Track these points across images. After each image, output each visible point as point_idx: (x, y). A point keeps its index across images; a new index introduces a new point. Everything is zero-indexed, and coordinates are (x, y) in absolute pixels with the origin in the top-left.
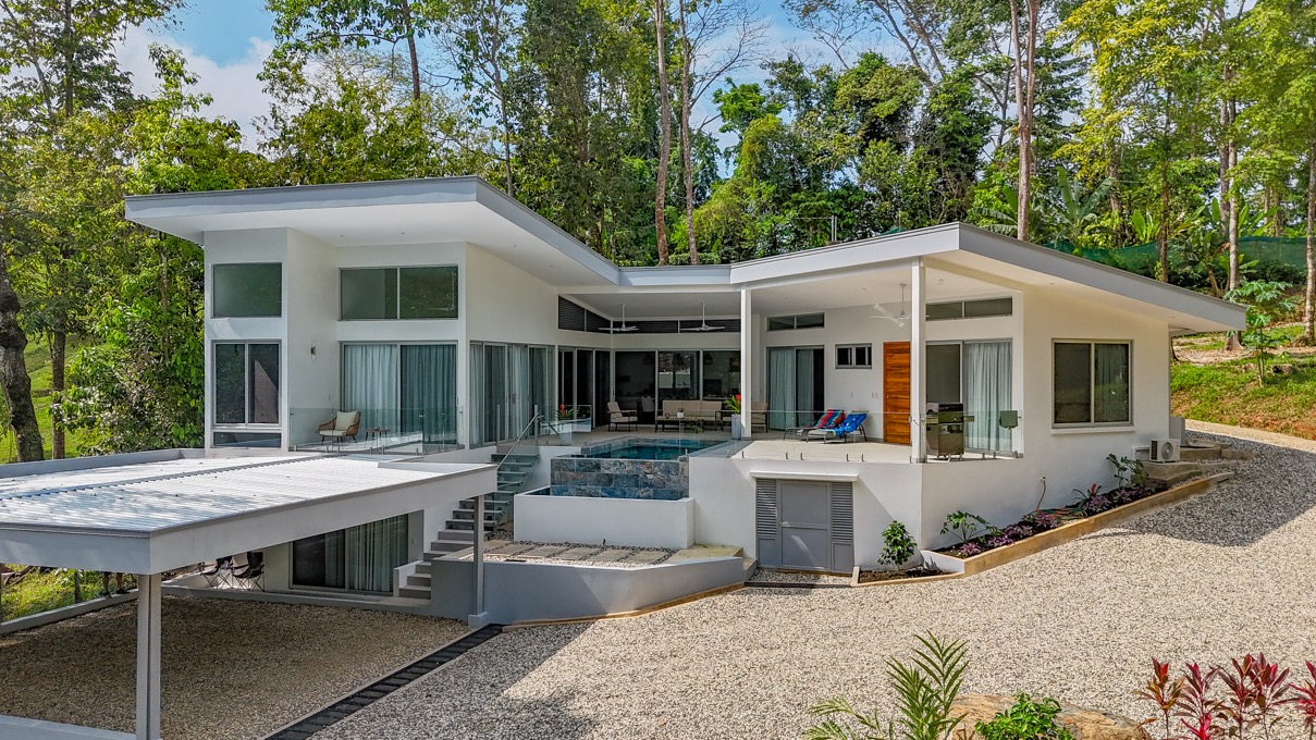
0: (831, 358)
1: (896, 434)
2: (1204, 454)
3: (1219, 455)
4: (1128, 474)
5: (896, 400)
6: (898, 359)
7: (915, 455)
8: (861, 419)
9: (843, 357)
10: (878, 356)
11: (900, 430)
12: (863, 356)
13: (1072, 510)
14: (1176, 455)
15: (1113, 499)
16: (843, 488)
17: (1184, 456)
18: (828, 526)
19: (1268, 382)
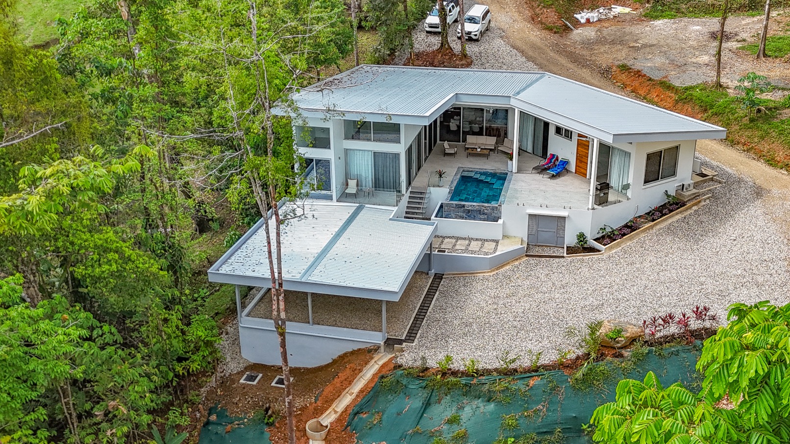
0: (552, 131)
5: (581, 159)
6: (584, 141)
7: (590, 206)
8: (566, 164)
9: (558, 131)
10: (575, 137)
11: (583, 171)
12: (568, 134)
13: (647, 217)
15: (663, 213)
16: (562, 221)
18: (556, 230)
19: (752, 120)
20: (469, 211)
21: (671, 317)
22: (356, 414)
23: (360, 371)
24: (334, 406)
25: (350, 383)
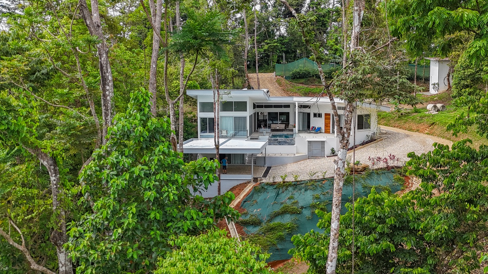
0: (312, 116)
1: (327, 132)
2: (383, 134)
3: (386, 134)
4: (370, 138)
5: (327, 125)
6: (328, 117)
7: (335, 136)
8: (319, 129)
9: (315, 115)
10: (323, 116)
11: (328, 131)
12: (320, 115)
13: (360, 145)
14: (378, 134)
15: (367, 143)
16: (323, 142)
17: (379, 134)
18: (320, 149)
19: (399, 117)
20: (280, 142)
21: (380, 158)
22: (245, 202)
23: (243, 189)
24: (232, 203)
25: (239, 194)
